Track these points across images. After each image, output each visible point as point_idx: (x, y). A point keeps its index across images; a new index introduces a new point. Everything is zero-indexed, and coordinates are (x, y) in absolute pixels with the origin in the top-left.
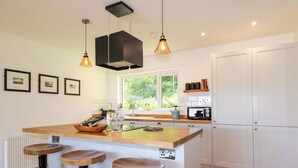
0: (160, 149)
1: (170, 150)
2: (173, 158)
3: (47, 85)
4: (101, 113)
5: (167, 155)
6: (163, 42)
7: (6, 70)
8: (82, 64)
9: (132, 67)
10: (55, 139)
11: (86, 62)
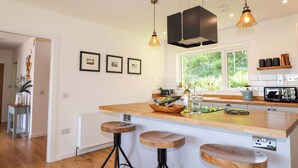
0: (254, 137)
1: (268, 139)
2: (274, 149)
3: (113, 65)
4: (159, 92)
5: (265, 145)
6: (246, 13)
7: (81, 52)
8: (151, 43)
9: (204, 44)
10: (127, 117)
11: (155, 41)
